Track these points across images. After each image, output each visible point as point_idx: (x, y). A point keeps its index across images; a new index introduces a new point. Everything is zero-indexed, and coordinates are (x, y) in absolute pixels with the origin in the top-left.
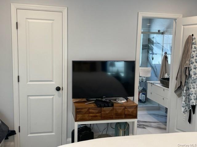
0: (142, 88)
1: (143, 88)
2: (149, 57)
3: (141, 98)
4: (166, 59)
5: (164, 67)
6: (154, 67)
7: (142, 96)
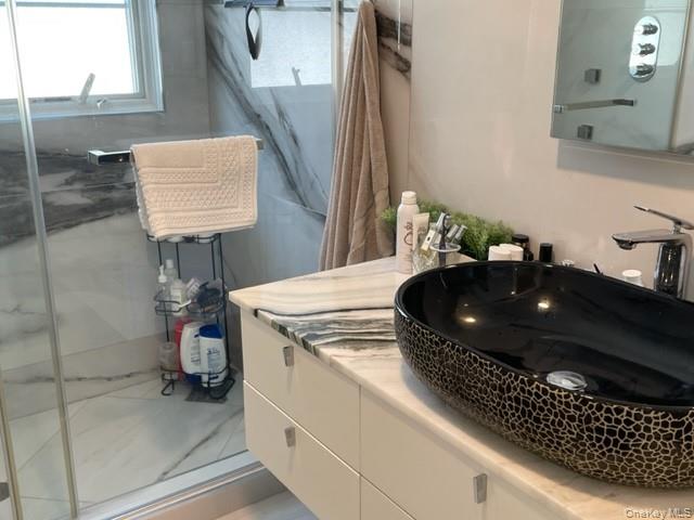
0: (194, 286)
1: (203, 286)
2: (222, 37)
3: (198, 361)
4: (380, 44)
5: (372, 121)
6: (271, 117)
7: (197, 348)
